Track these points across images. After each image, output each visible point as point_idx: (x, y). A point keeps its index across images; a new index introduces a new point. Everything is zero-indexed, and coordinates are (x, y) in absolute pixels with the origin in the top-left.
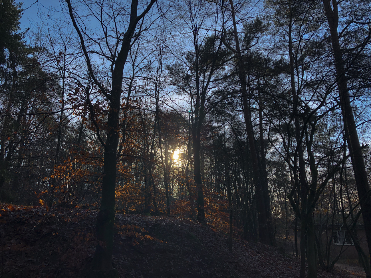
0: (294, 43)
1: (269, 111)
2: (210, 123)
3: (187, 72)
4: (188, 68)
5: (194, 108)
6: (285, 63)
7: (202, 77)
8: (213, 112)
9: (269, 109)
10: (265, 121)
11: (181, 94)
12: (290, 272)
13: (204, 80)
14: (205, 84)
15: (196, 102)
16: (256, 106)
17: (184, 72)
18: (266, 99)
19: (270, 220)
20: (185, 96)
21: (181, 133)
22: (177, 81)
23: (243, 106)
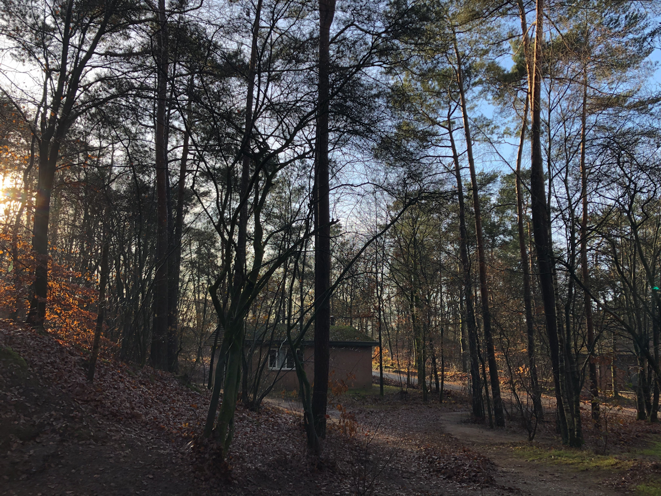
0: (263, 30)
1: (203, 139)
2: (85, 137)
3: (45, 17)
4: (48, 11)
5: (49, 99)
6: (242, 61)
7: (78, 38)
8: (93, 115)
9: (203, 136)
10: (193, 156)
11: (24, 61)
12: (193, 413)
13: (80, 46)
14: (83, 55)
15: (56, 86)
16: (179, 125)
17: (38, 17)
18: (200, 117)
19: (173, 329)
20: (32, 68)
21: (13, 145)
22: (17, 30)
23: (156, 118)
